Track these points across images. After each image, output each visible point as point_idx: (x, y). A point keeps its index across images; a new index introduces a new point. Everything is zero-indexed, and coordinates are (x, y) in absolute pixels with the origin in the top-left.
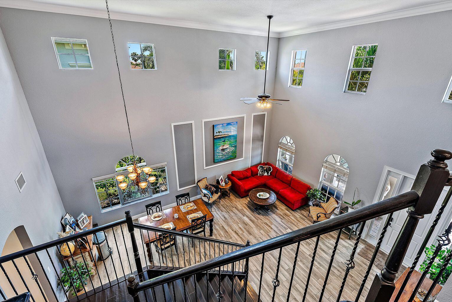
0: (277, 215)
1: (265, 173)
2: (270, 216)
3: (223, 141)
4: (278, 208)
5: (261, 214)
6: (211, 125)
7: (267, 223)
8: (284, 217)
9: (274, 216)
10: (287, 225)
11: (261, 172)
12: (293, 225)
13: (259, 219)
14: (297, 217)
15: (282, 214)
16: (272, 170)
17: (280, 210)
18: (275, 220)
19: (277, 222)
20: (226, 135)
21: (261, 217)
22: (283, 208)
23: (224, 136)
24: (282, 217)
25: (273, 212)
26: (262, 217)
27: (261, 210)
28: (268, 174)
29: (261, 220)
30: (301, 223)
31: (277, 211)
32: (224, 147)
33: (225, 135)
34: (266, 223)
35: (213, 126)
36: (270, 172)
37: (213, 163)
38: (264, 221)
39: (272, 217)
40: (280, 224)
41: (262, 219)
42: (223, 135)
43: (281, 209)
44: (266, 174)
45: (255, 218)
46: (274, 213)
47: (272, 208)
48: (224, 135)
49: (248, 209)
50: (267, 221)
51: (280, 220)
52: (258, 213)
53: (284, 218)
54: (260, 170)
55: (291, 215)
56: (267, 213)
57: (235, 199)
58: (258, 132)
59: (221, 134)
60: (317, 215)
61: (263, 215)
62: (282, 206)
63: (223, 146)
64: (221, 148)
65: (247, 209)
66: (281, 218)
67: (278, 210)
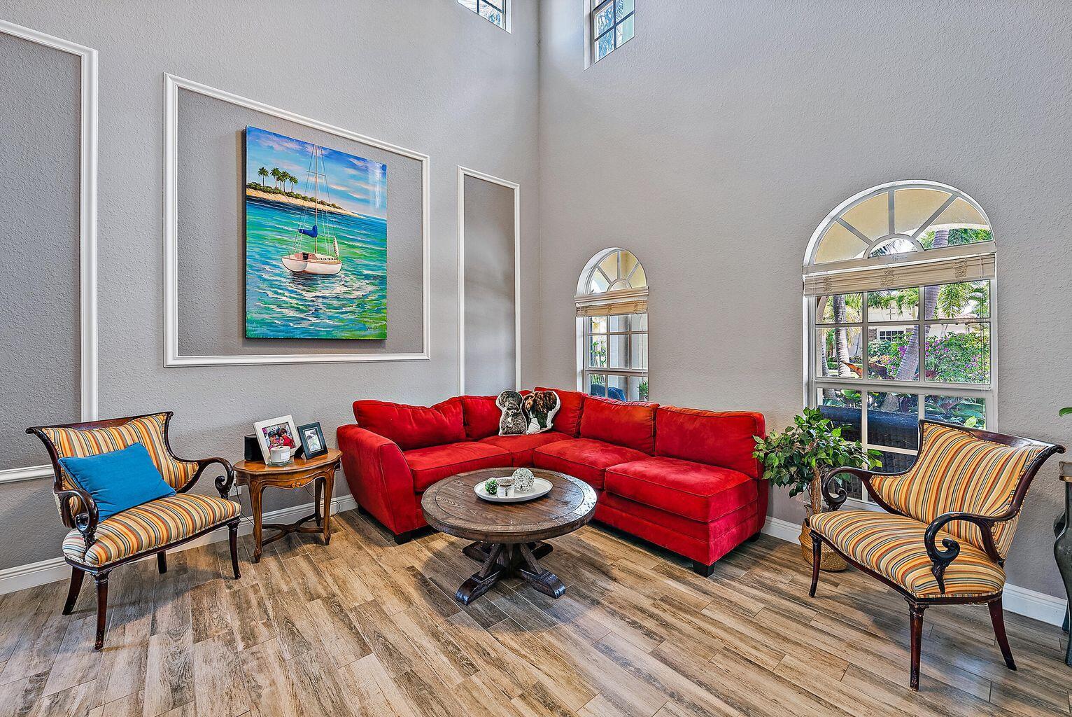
0: (613, 613)
1: (529, 423)
2: (568, 629)
3: (305, 232)
4: (616, 572)
5: (500, 616)
6: (233, 127)
7: (548, 684)
8: (668, 617)
9: (595, 619)
10: (709, 676)
11: (509, 419)
12: (752, 674)
13: (479, 662)
14: (750, 611)
15: (646, 604)
16: (558, 402)
17: (630, 580)
18: (608, 651)
19: (625, 664)
20: (322, 203)
21: (503, 642)
22: (642, 570)
23: (312, 205)
24: (650, 624)
25: (585, 597)
26: (507, 637)
27: (505, 593)
28: (543, 425)
29: (500, 664)
30: (799, 651)
31: (612, 586)
32: (311, 267)
33: (320, 207)
34: (539, 688)
35: (244, 135)
36: (551, 414)
37: (237, 340)
38: (521, 676)
39: (585, 634)
40: (650, 679)
41: (510, 657)
42: (304, 198)
43: (630, 572)
44: (534, 427)
45: (450, 655)
46: (595, 603)
47: (577, 577)
48: (312, 200)
49: (415, 595)
50: (544, 674)
51: (646, 645)
52: (477, 616)
53: (665, 625)
54: (504, 410)
55: (708, 600)
56: (546, 607)
57: (351, 551)
58: (491, 257)
59: (287, 186)
60: (930, 543)
61: (517, 627)
62: (633, 556)
63: (306, 257)
64: (292, 263)
65: (408, 601)
66: (649, 634)
67: (615, 580)
